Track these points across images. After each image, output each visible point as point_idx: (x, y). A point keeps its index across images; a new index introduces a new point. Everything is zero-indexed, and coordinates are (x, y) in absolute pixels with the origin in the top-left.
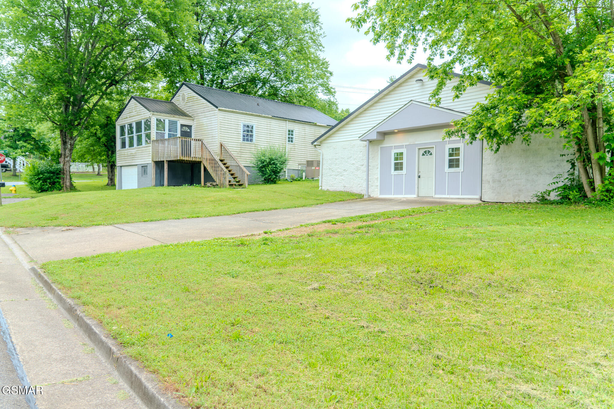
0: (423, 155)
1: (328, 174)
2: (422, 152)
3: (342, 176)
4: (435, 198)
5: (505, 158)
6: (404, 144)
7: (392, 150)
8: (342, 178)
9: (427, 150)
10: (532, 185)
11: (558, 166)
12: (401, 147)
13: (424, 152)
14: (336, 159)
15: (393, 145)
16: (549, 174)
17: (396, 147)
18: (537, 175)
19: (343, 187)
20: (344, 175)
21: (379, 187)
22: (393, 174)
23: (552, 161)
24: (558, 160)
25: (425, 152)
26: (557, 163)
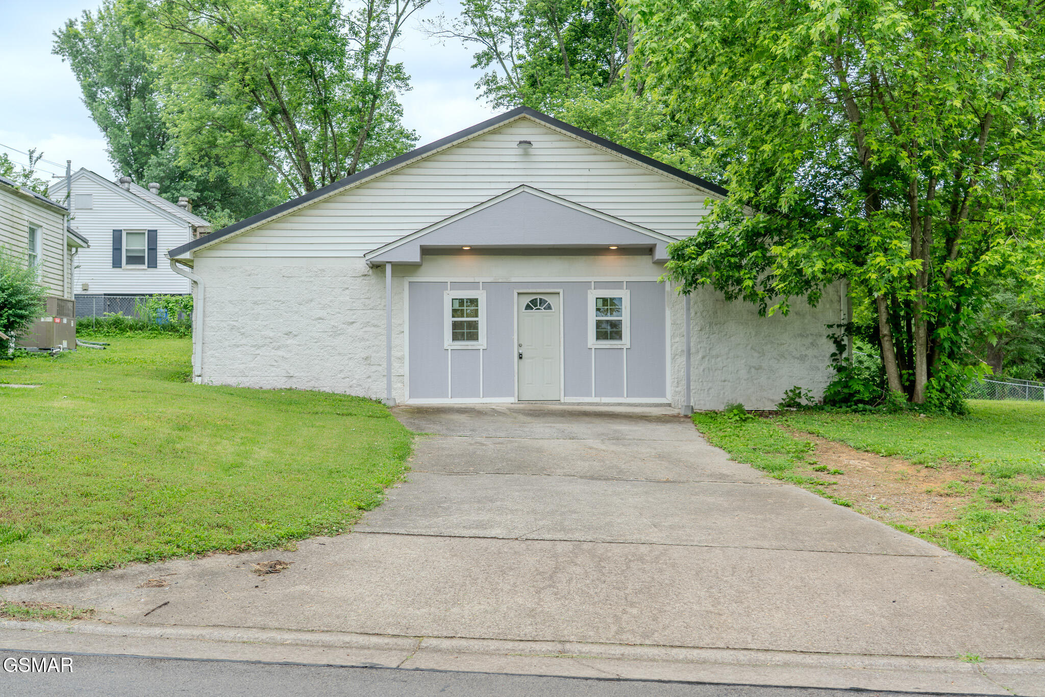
0: (528, 307)
1: (227, 343)
2: (527, 300)
3: (278, 348)
4: (565, 404)
5: (716, 324)
6: (481, 280)
7: (445, 293)
8: (280, 353)
9: (538, 297)
10: (769, 378)
11: (812, 344)
12: (474, 285)
13: (532, 301)
14: (255, 303)
15: (449, 280)
16: (798, 358)
17: (455, 285)
18: (778, 360)
19: (285, 379)
20: (287, 346)
21: (407, 379)
22: (450, 348)
23: (801, 335)
24: (812, 335)
25: (534, 302)
26: (810, 340)
